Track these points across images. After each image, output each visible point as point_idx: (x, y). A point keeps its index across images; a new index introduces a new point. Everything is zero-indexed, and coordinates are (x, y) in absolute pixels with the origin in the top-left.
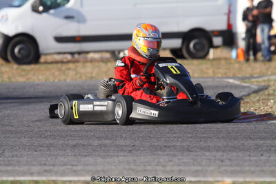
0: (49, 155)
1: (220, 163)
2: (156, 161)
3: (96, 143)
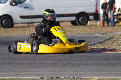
0: (18, 68)
1: (93, 71)
2: (65, 70)
3: (38, 62)
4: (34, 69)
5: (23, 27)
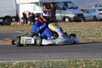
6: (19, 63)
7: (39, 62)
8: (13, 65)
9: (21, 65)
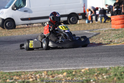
0: (21, 62)
1: (84, 62)
2: (61, 62)
3: (38, 57)
4: (35, 63)
5: (24, 28)
6: (89, 70)
7: (113, 68)
8: (81, 72)
9: (91, 72)
